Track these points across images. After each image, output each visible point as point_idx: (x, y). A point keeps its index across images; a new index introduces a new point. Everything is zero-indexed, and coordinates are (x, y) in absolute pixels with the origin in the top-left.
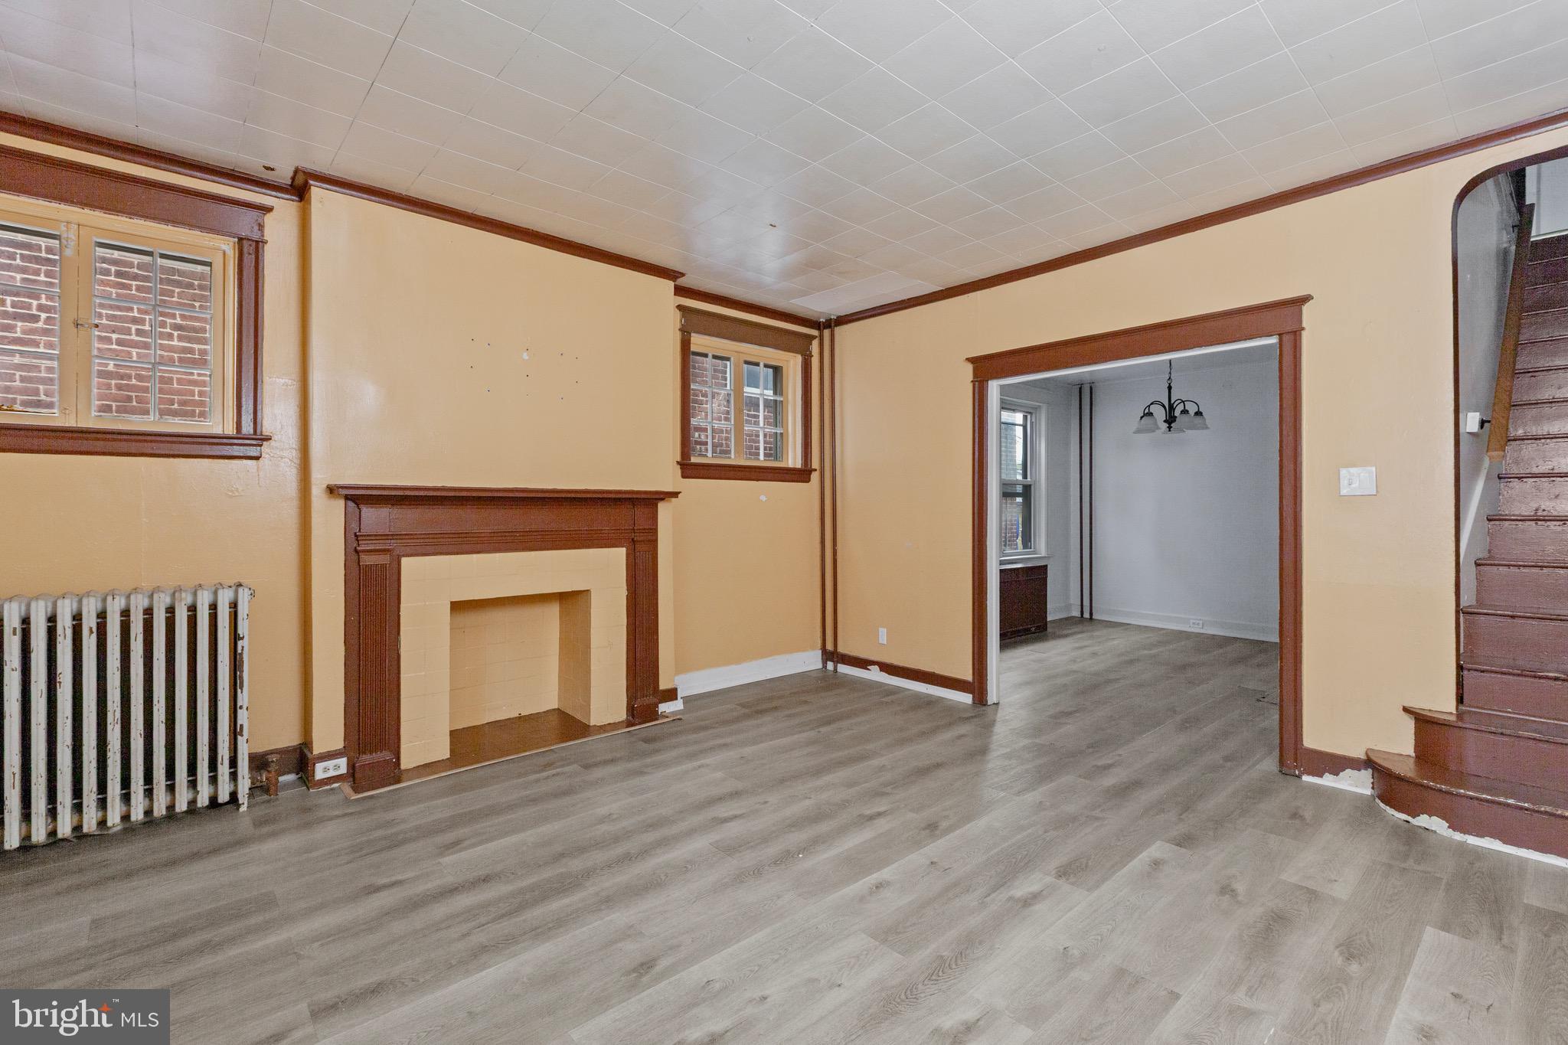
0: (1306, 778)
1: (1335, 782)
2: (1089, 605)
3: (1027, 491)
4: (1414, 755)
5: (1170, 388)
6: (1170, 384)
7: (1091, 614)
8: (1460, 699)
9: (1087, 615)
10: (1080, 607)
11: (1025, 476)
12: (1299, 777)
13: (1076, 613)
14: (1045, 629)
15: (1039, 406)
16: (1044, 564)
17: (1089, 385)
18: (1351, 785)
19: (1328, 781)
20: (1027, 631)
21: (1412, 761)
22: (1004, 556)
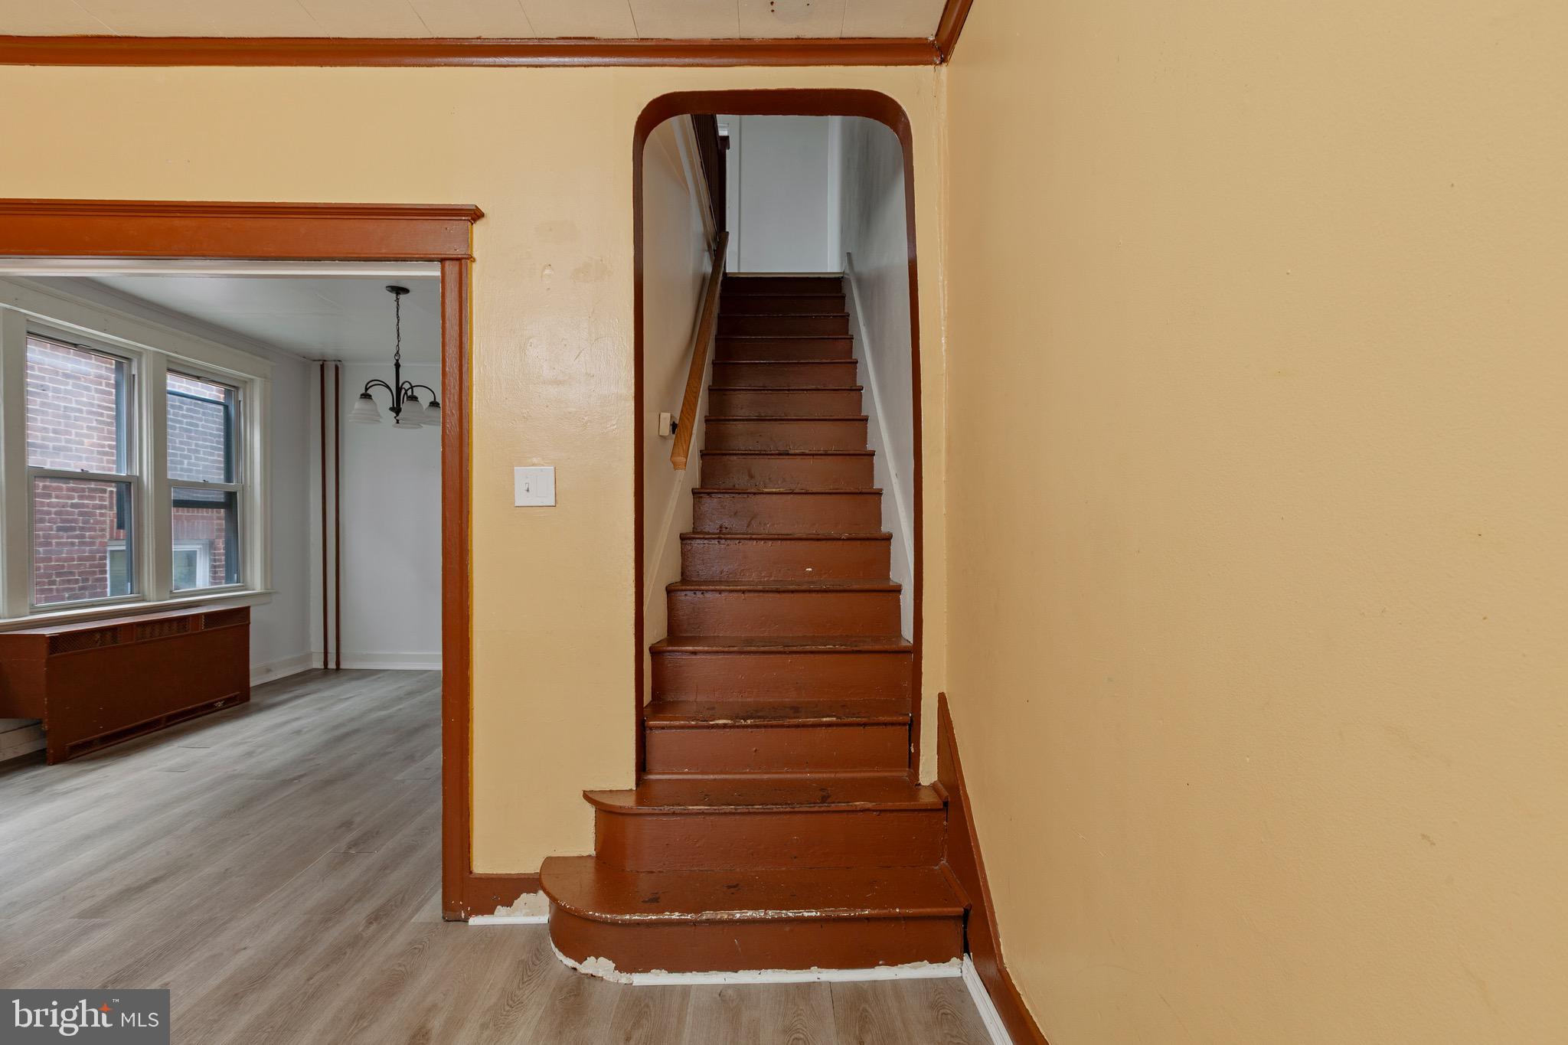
0: (475, 921)
1: (508, 915)
2: (335, 651)
3: (230, 503)
4: (594, 853)
5: (398, 366)
6: (397, 360)
7: (338, 663)
8: (642, 766)
9: (332, 665)
10: (322, 656)
11: (228, 478)
12: (466, 921)
13: (318, 664)
14: (248, 699)
15: (252, 380)
16: (247, 605)
17: (334, 363)
18: (527, 915)
19: (502, 917)
20: (210, 708)
21: (591, 864)
22: (171, 598)
